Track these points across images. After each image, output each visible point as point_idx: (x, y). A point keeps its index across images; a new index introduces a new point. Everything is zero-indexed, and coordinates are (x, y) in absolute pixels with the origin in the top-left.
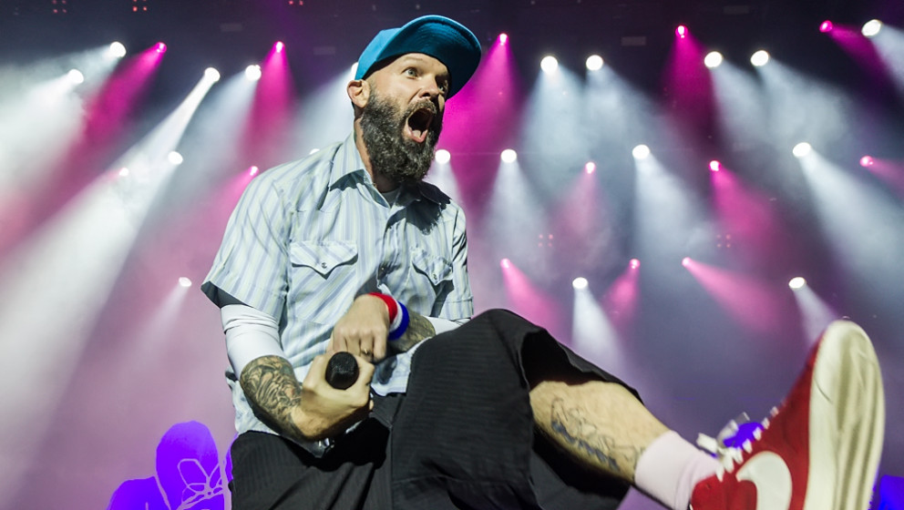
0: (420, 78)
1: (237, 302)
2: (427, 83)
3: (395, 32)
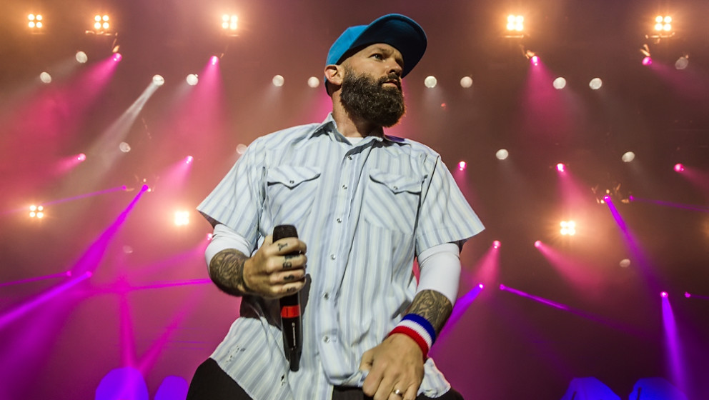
0: (384, 61)
1: (220, 223)
2: (391, 64)
3: (364, 27)
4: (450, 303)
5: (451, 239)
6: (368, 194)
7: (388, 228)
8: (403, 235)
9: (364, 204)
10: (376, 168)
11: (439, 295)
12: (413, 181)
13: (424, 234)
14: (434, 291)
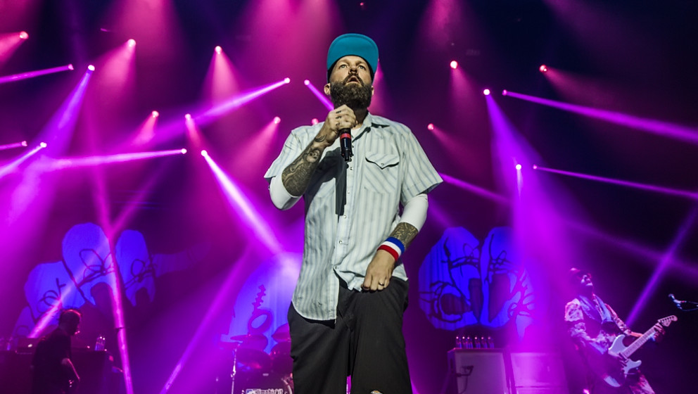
4: (416, 230)
5: (419, 191)
6: (366, 170)
7: (379, 193)
8: (389, 194)
9: (364, 177)
10: (370, 150)
11: (409, 226)
12: (392, 157)
13: (408, 189)
14: (407, 224)
